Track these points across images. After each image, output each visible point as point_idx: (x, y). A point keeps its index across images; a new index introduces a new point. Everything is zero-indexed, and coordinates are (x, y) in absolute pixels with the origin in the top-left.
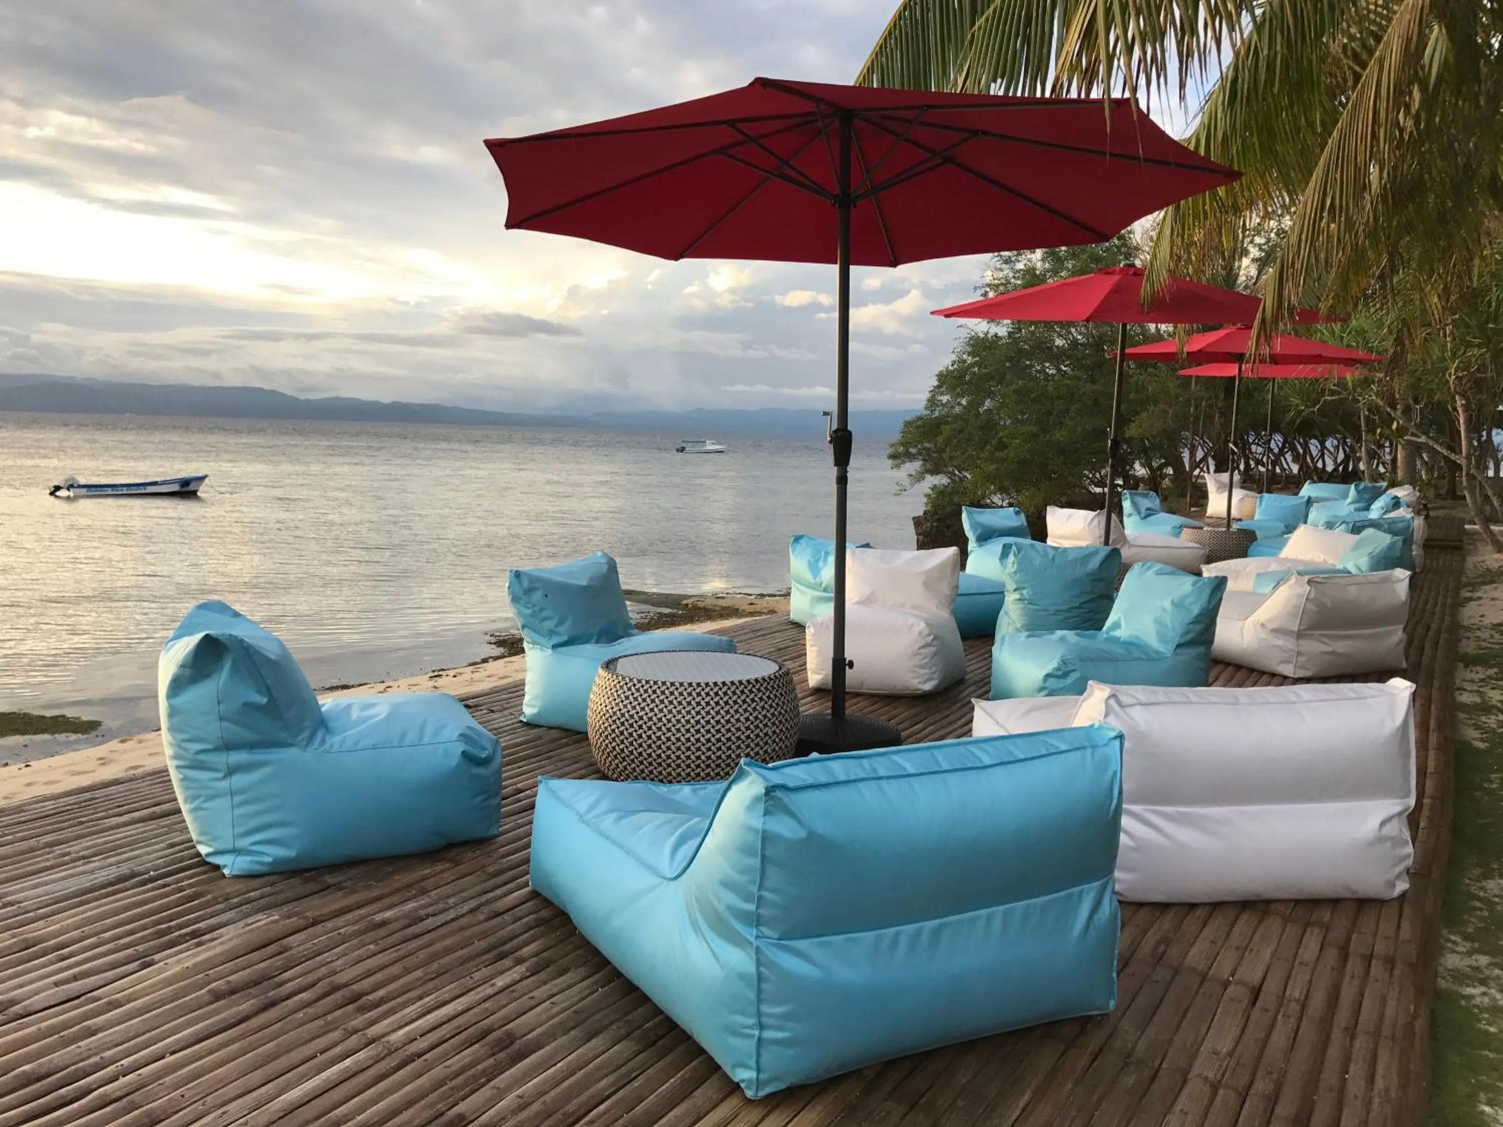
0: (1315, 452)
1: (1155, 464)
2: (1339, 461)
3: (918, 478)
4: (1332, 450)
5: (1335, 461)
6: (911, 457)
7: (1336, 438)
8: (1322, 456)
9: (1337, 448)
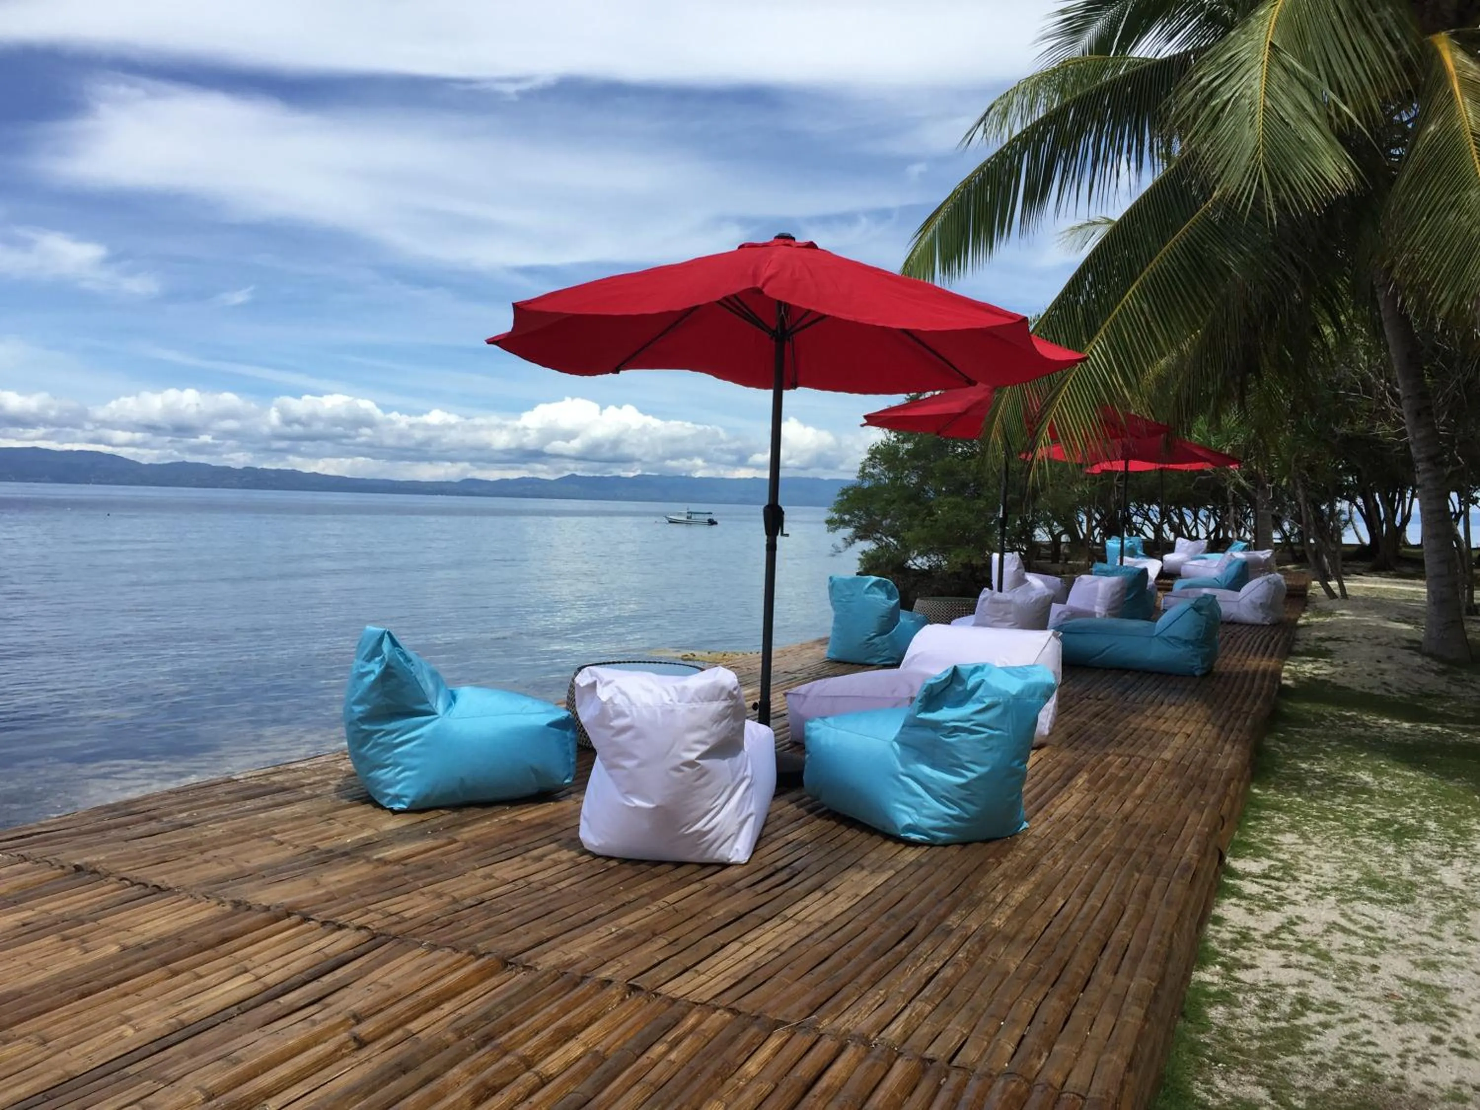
0: (1189, 521)
1: (1056, 532)
2: (1211, 529)
3: (849, 542)
4: (1204, 520)
5: (1207, 530)
6: (843, 523)
7: (1207, 509)
8: (1196, 526)
9: (1208, 517)
